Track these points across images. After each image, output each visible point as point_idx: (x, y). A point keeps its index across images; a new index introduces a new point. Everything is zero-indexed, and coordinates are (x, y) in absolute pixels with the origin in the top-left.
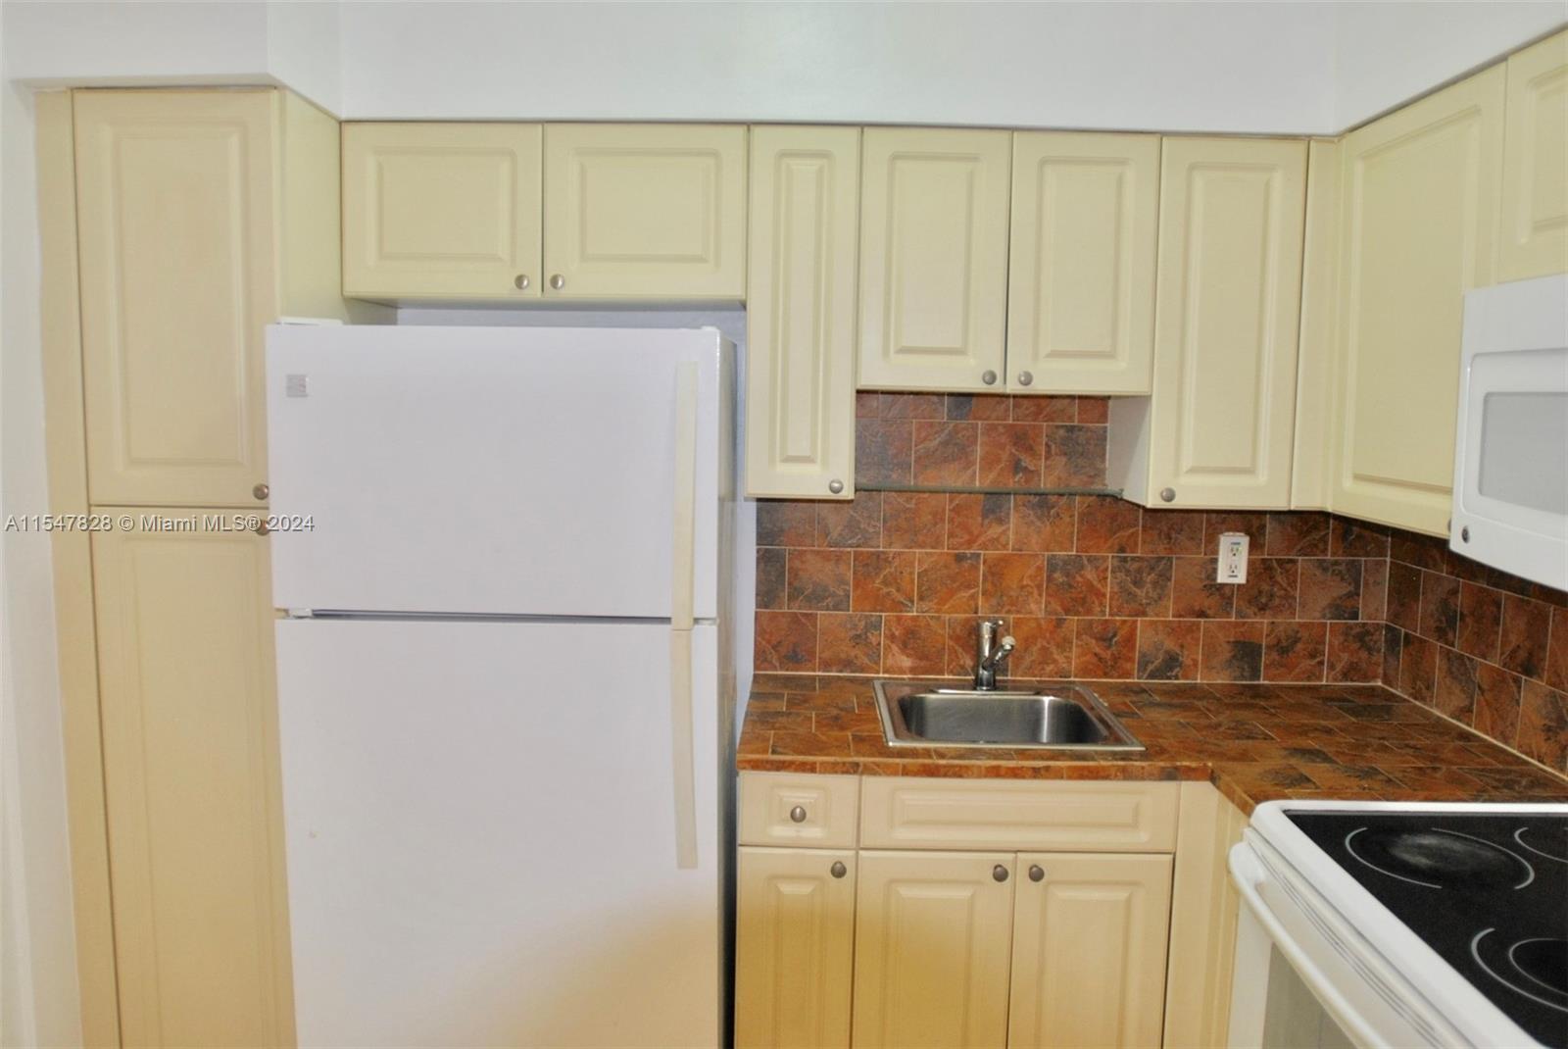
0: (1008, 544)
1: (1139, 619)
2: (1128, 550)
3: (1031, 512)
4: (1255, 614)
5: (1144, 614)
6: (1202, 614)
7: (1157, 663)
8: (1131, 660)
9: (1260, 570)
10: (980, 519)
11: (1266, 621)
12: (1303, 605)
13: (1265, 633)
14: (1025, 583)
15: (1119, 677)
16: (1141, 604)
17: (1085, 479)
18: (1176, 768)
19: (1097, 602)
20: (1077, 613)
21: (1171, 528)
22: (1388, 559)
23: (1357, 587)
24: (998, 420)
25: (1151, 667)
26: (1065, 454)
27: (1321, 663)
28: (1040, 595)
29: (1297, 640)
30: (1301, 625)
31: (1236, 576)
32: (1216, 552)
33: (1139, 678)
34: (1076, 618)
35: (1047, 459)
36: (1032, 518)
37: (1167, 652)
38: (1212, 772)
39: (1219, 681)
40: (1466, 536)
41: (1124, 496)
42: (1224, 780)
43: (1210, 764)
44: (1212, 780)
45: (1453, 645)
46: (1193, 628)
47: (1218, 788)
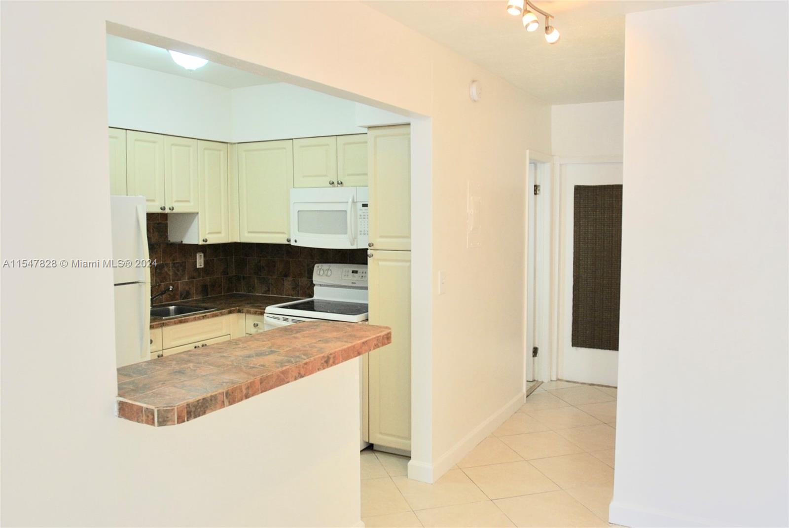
1: (179, 282)
2: (175, 260)
4: (206, 276)
5: (180, 280)
6: (194, 278)
7: (184, 294)
8: (177, 294)
9: (206, 262)
11: (209, 278)
12: (217, 272)
13: (209, 281)
15: (175, 300)
16: (179, 277)
17: (164, 239)
18: (231, 310)
19: (168, 278)
20: (164, 282)
22: (234, 257)
23: (228, 265)
25: (183, 296)
26: (158, 232)
27: (222, 289)
29: (216, 283)
30: (216, 278)
31: (201, 265)
32: (196, 259)
33: (180, 300)
35: (153, 233)
37: (187, 291)
38: (239, 309)
39: (199, 298)
40: (296, 241)
41: (183, 243)
42: (245, 309)
43: (237, 308)
44: (239, 311)
45: (260, 275)
46: (192, 282)
47: (243, 312)
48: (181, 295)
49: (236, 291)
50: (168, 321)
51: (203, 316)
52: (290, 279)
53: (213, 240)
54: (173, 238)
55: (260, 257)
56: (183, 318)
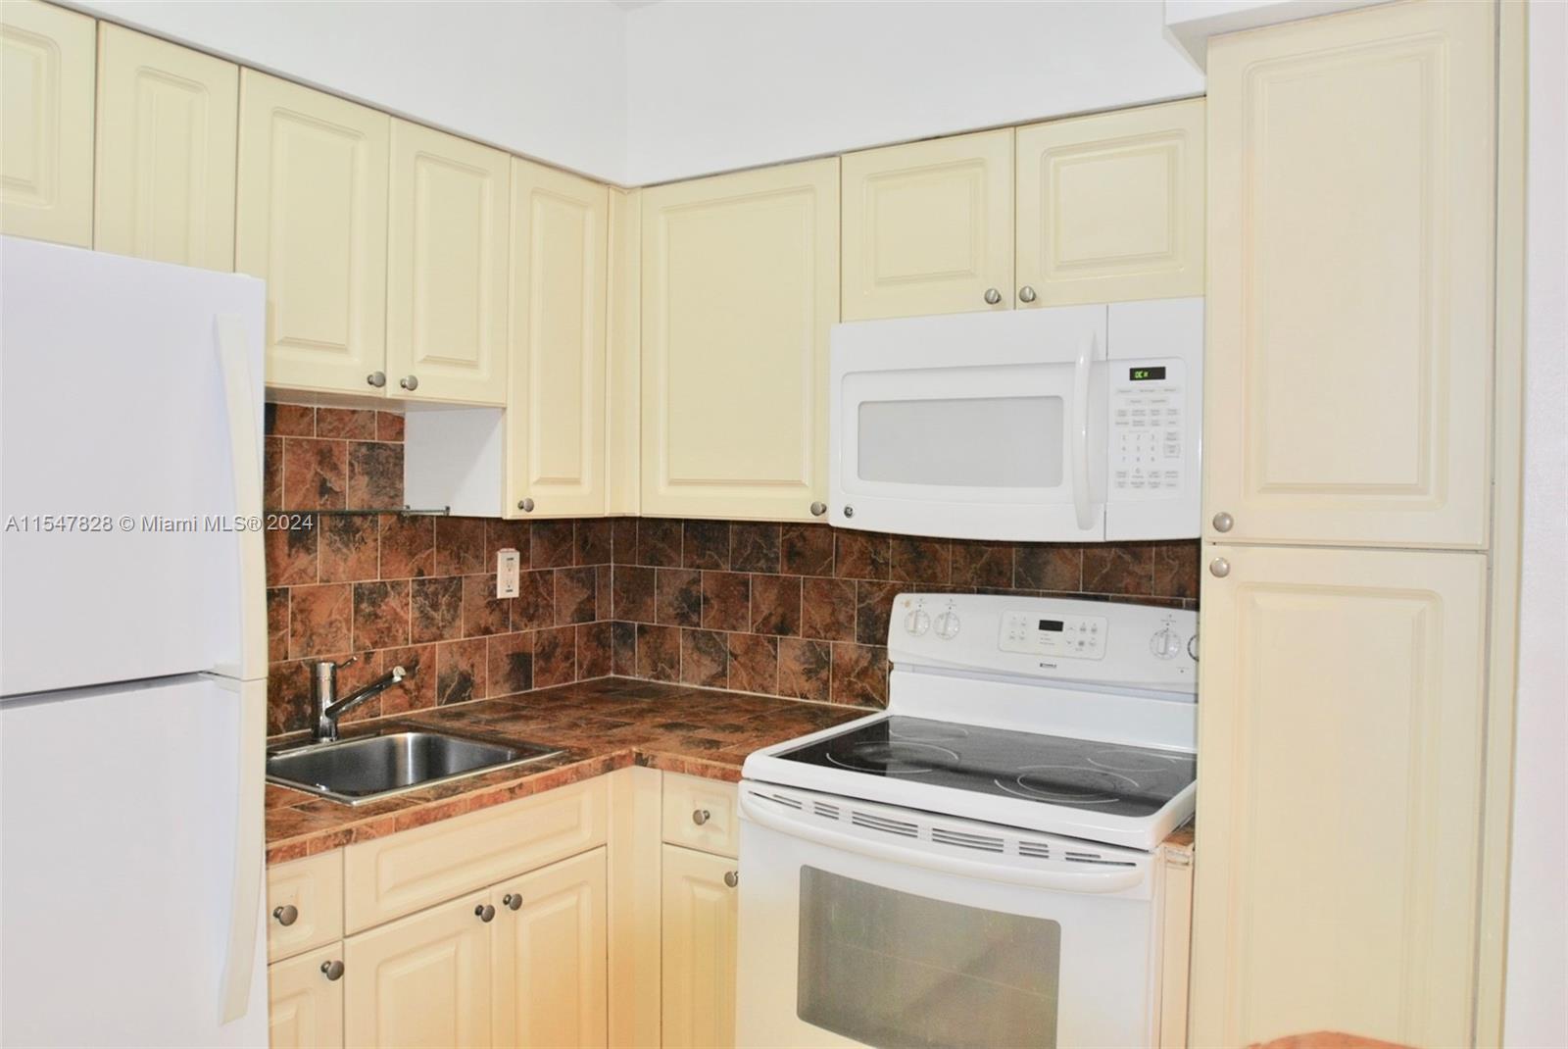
0: (316, 576)
1: (437, 643)
2: (426, 572)
3: (337, 538)
4: (526, 626)
5: (441, 637)
6: (487, 631)
7: (453, 685)
8: (431, 687)
9: (528, 582)
10: (286, 548)
11: (534, 631)
12: (559, 613)
13: (534, 642)
14: (334, 617)
15: (423, 707)
16: (438, 628)
17: (386, 499)
19: (400, 631)
20: (384, 645)
21: (459, 548)
22: (612, 564)
23: (594, 590)
24: (301, 435)
25: (448, 691)
26: (367, 473)
27: (573, 664)
28: (349, 630)
29: (556, 646)
30: (558, 630)
31: (511, 591)
32: (495, 568)
33: (439, 705)
34: (382, 650)
35: (351, 478)
36: (339, 545)
37: (461, 674)
38: (639, 755)
39: (503, 695)
40: (848, 513)
41: (452, 513)
42: (663, 756)
43: (635, 749)
44: (640, 760)
45: (698, 625)
46: (480, 646)
47: (653, 767)
48: (442, 690)
49: (617, 672)
50: (369, 820)
51: (512, 790)
52: (798, 640)
53: (551, 505)
54: (421, 494)
55: (698, 567)
56: (433, 804)
